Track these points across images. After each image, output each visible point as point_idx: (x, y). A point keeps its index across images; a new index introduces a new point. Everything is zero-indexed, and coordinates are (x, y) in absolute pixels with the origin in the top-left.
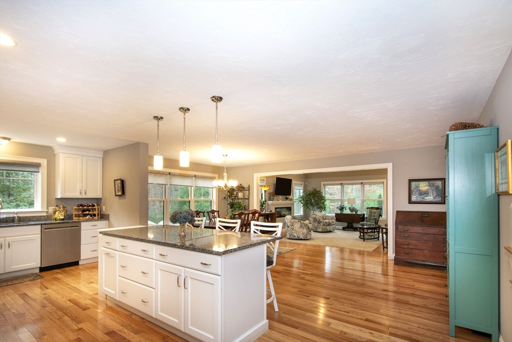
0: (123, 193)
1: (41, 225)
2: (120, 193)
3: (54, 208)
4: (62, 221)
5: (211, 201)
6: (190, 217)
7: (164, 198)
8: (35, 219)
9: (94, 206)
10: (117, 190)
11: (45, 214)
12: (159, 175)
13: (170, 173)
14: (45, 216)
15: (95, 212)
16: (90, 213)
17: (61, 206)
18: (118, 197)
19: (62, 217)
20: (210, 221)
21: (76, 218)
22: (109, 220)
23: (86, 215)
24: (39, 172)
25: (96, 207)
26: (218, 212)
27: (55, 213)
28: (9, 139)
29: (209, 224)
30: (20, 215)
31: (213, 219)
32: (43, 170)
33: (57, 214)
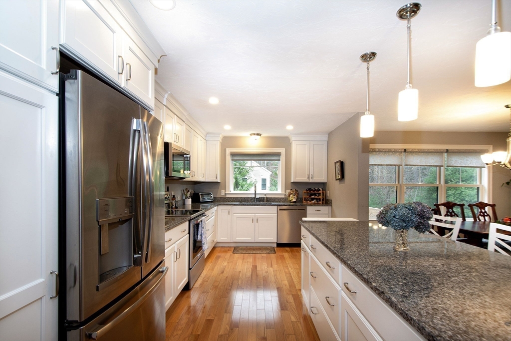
0: (343, 176)
1: (277, 205)
2: (340, 177)
3: (289, 191)
4: (294, 204)
5: (478, 189)
6: (416, 219)
7: (397, 183)
8: (277, 200)
9: (320, 190)
10: (337, 174)
11: (283, 197)
12: (390, 153)
13: (405, 150)
14: (283, 198)
15: (320, 197)
16: (316, 197)
17: (294, 190)
18: (338, 181)
19: (295, 200)
20: (475, 220)
21: (305, 202)
22: (331, 206)
23: (313, 199)
24: (279, 160)
25: (321, 192)
26: (493, 206)
27: (289, 196)
28: (260, 135)
29: (473, 227)
30: (268, 196)
31: (482, 218)
32: (283, 158)
33: (291, 197)
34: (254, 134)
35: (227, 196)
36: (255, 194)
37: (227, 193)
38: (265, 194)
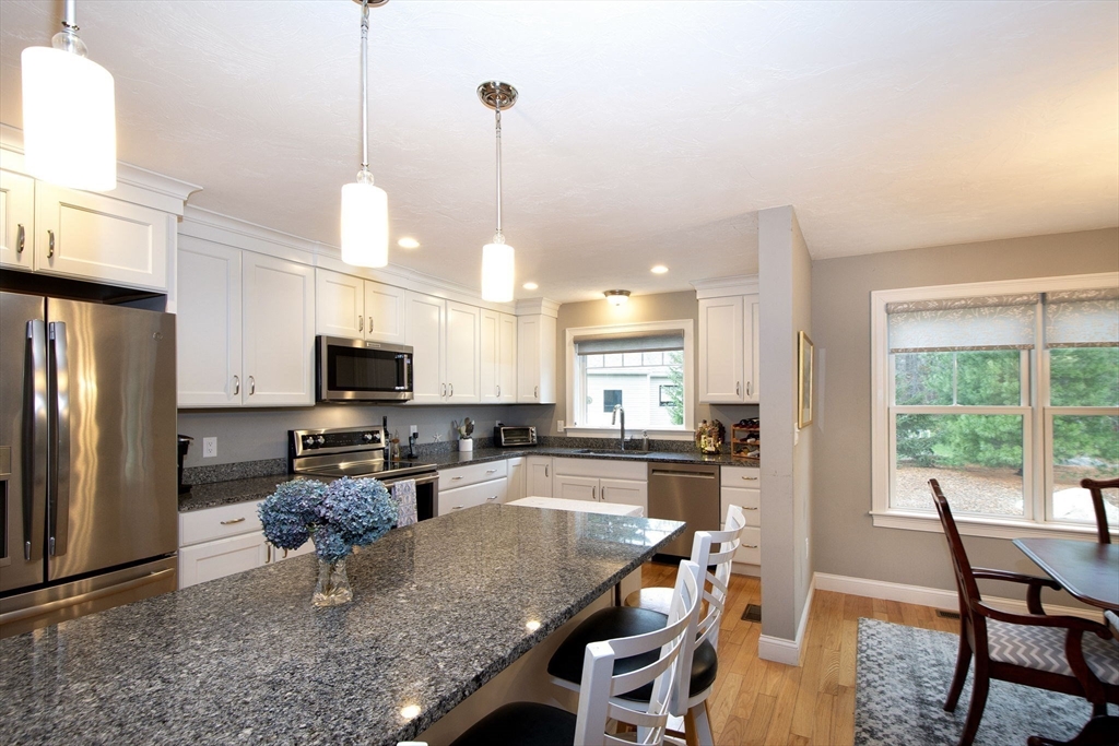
3: (700, 425)
8: (675, 447)
11: (691, 439)
13: (1043, 297)
14: (689, 442)
17: (711, 422)
19: (710, 449)
23: (753, 448)
24: (680, 348)
27: (699, 438)
28: (626, 293)
30: (652, 437)
32: (688, 343)
33: (703, 440)
34: (613, 293)
35: (569, 435)
36: (623, 431)
37: (568, 427)
38: (646, 433)
